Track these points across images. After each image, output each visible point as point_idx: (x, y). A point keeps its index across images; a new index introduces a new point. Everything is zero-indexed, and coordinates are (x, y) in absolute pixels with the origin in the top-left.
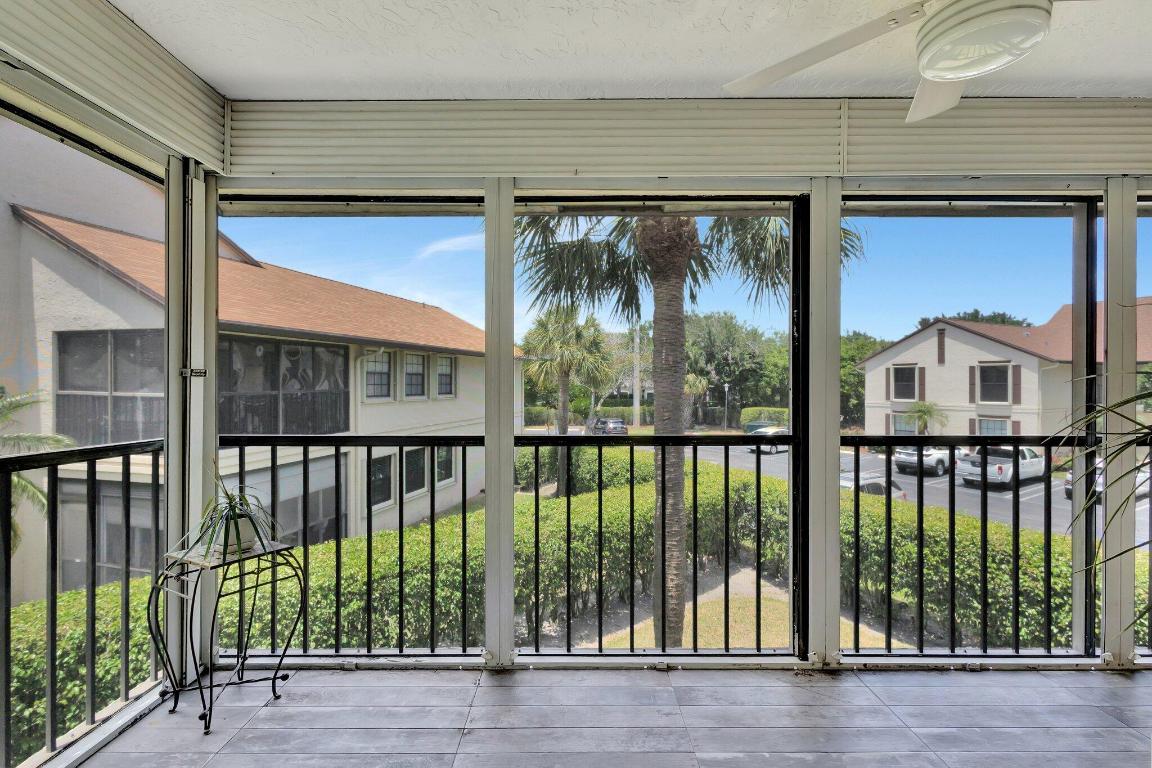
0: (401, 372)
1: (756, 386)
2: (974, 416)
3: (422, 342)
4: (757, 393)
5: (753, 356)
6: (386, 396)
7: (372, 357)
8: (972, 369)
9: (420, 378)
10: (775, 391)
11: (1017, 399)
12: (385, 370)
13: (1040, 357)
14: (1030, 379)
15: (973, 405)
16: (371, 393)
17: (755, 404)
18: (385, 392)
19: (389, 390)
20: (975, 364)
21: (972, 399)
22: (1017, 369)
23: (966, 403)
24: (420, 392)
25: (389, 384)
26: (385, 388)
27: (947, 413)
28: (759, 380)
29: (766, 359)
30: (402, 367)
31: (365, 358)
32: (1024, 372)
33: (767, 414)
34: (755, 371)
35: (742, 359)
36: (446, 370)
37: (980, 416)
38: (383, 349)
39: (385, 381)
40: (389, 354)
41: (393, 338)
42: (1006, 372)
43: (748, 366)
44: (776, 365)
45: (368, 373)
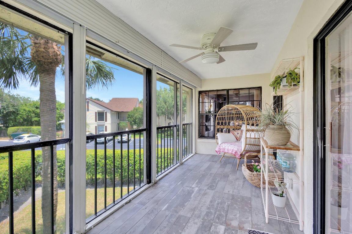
1: (15, 118)
2: (96, 125)
4: (15, 121)
5: (13, 106)
8: (96, 112)
10: (25, 120)
11: (106, 121)
13: (110, 110)
14: (109, 115)
15: (96, 122)
17: (14, 126)
20: (97, 111)
21: (96, 121)
22: (106, 113)
23: (95, 122)
27: (89, 125)
28: (17, 116)
29: (20, 108)
32: (107, 113)
33: (22, 129)
34: (14, 112)
35: (8, 107)
37: (98, 125)
42: (104, 114)
43: (11, 110)
44: (25, 110)
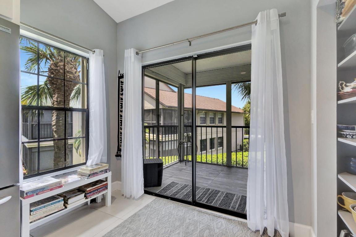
0: (209, 117)
3: (214, 109)
6: (204, 123)
7: (201, 113)
9: (213, 119)
12: (204, 116)
16: (201, 123)
18: (204, 122)
19: (205, 122)
24: (213, 122)
25: (205, 120)
26: (204, 121)
30: (209, 116)
31: (200, 114)
36: (220, 117)
38: (204, 111)
39: (204, 120)
40: (205, 112)
41: (206, 108)
45: (200, 117)
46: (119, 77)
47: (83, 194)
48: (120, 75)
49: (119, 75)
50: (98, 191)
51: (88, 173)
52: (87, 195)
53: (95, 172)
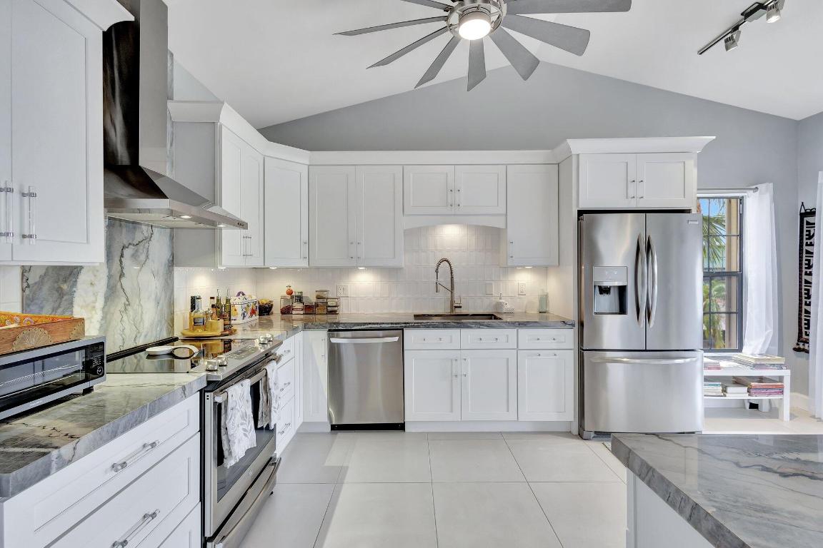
46: (801, 214)
47: (746, 388)
48: (805, 210)
49: (803, 211)
50: (766, 390)
51: (753, 362)
52: (752, 391)
53: (763, 363)
